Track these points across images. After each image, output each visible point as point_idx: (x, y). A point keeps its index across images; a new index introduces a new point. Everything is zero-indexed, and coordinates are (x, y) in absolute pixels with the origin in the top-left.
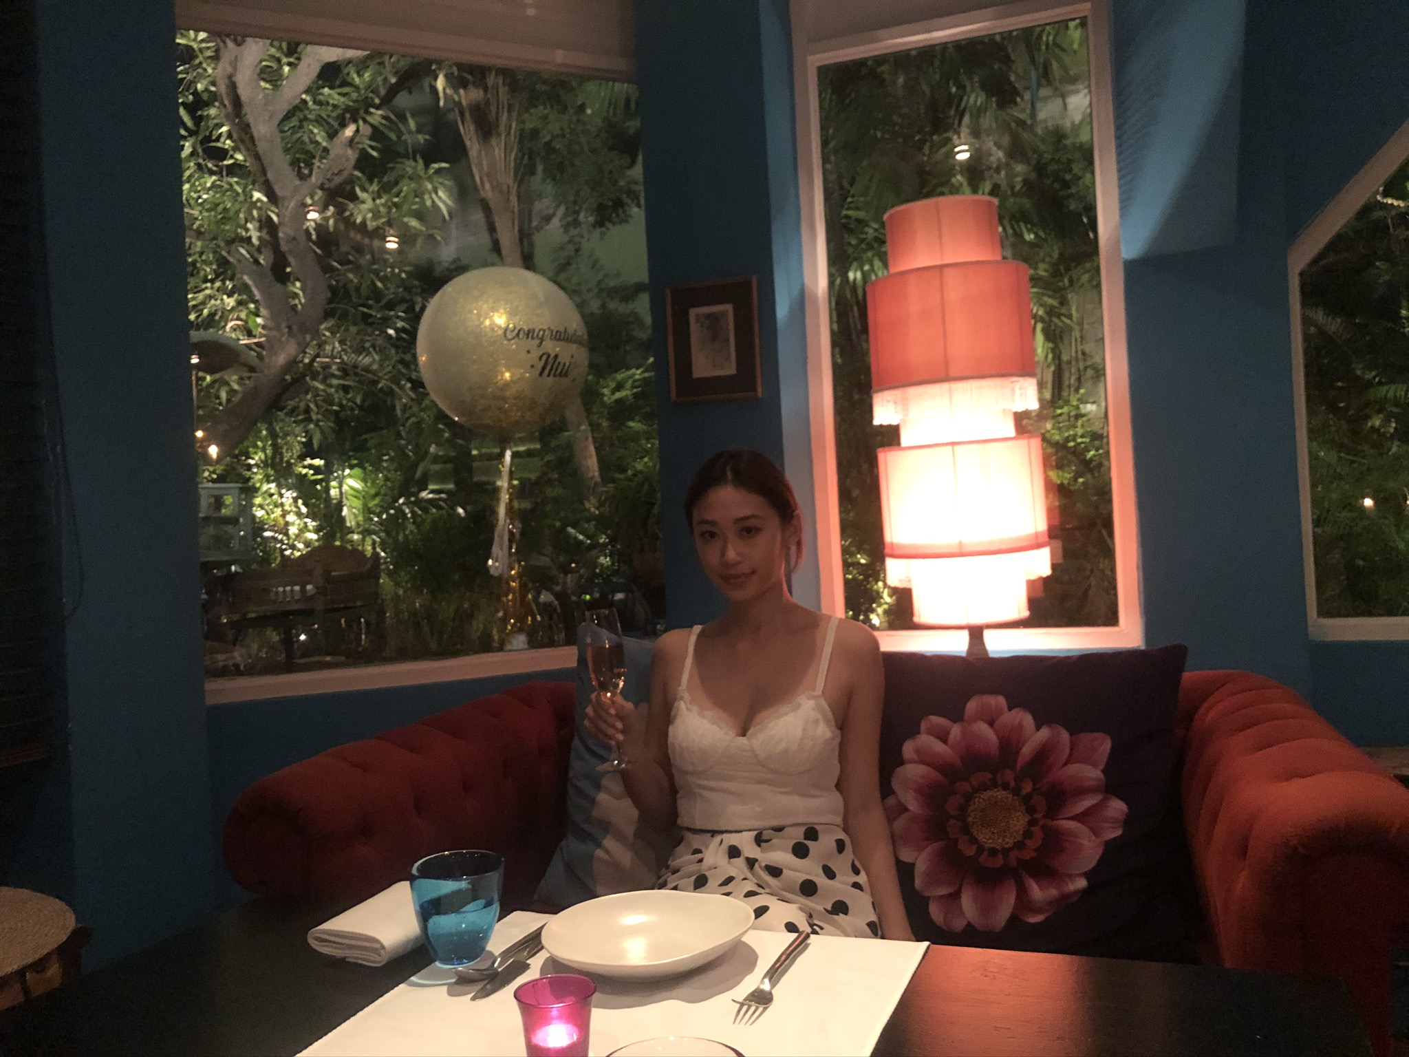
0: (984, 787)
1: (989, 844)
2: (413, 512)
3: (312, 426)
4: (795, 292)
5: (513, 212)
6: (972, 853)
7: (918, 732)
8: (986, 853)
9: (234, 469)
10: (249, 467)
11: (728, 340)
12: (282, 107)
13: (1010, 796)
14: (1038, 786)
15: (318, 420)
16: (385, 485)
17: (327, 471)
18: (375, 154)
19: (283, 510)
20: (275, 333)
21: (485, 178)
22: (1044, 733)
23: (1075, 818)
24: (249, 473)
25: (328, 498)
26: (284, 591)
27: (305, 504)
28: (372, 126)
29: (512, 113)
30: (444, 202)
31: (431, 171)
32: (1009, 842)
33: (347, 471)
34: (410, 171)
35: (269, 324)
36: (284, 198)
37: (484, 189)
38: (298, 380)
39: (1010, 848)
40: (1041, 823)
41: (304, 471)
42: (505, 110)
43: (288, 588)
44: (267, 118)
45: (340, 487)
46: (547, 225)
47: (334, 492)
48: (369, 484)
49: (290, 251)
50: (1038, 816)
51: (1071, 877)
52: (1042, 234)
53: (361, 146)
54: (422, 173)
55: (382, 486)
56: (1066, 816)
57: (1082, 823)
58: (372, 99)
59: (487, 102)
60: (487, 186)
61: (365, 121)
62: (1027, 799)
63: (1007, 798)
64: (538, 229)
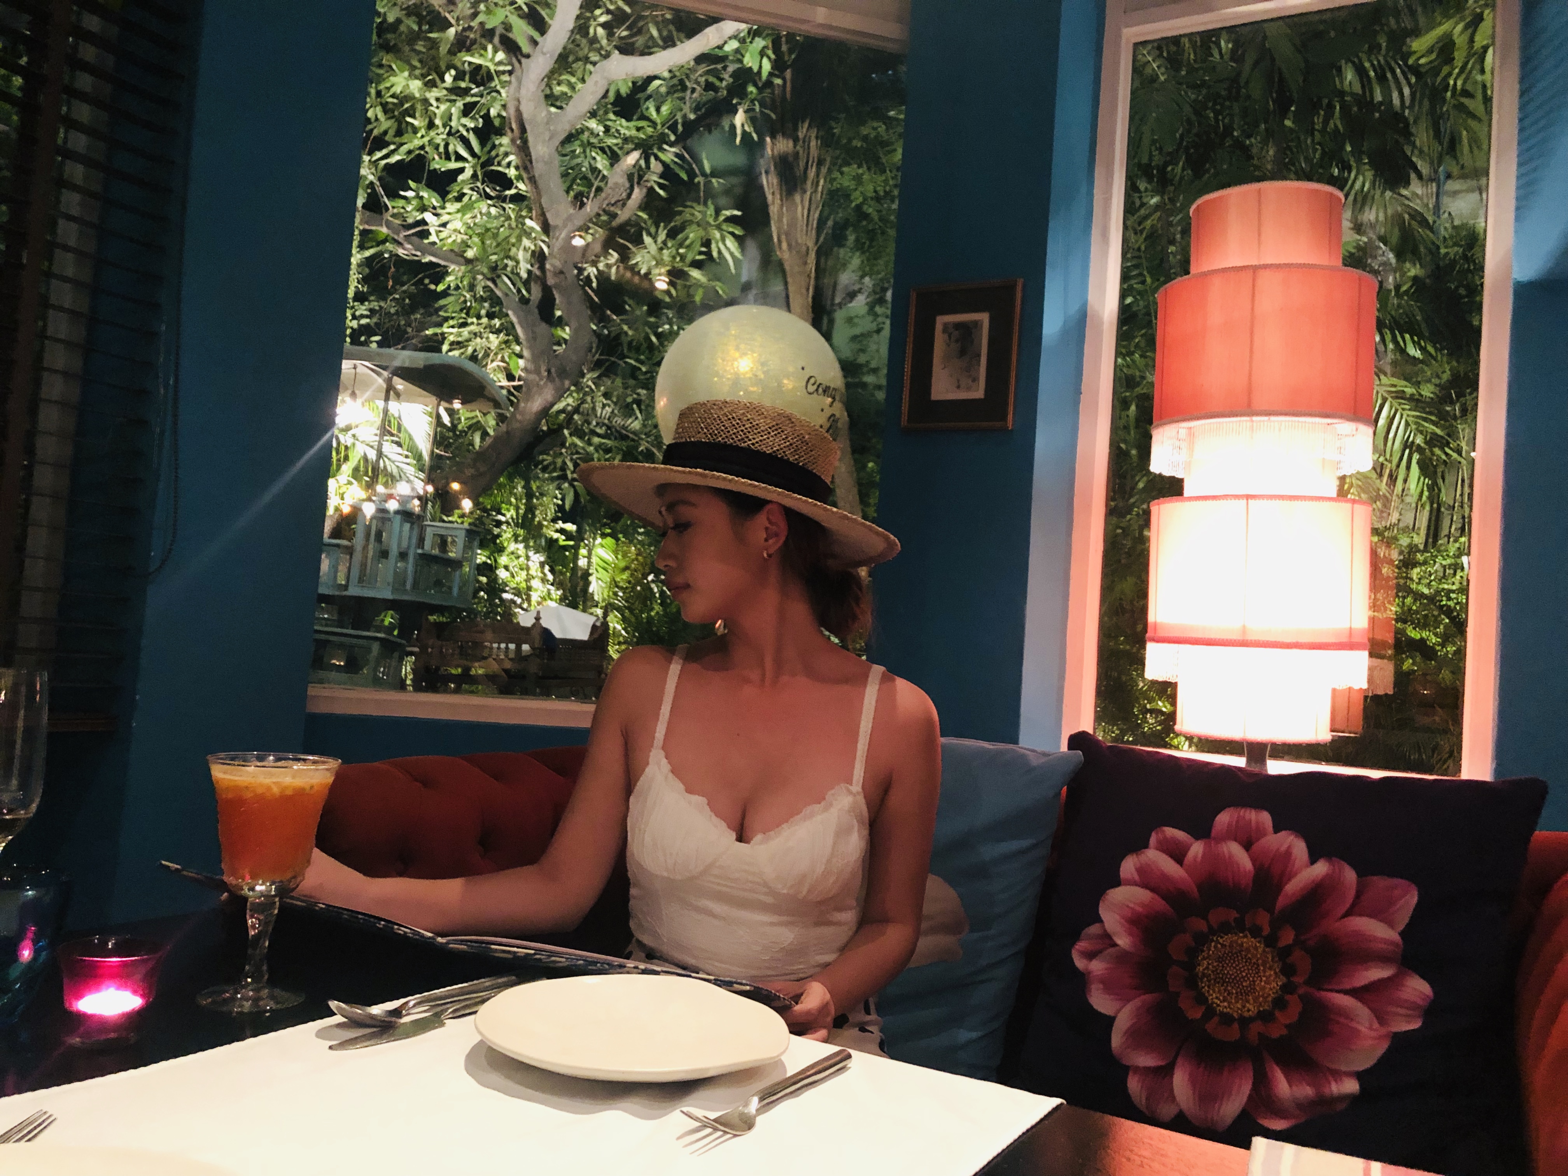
0: (1225, 928)
1: (1223, 1007)
2: (662, 593)
3: (566, 485)
4: (1074, 309)
5: (809, 276)
6: (1198, 1015)
7: (1146, 846)
8: (1216, 1019)
9: (483, 523)
10: (499, 524)
11: (979, 355)
12: (563, 129)
13: (1261, 947)
14: (1303, 938)
15: (574, 480)
16: (637, 559)
17: (578, 537)
18: (661, 192)
19: (528, 574)
20: (532, 377)
21: (783, 237)
22: (1321, 868)
23: (1354, 993)
24: (498, 530)
25: (576, 567)
26: (499, 648)
27: (552, 571)
28: (663, 163)
29: (822, 168)
30: (732, 254)
31: (722, 218)
32: (1252, 1009)
33: (599, 540)
34: (699, 216)
35: (531, 366)
36: (556, 227)
37: (780, 248)
38: (555, 432)
39: (1250, 1017)
40: (1301, 991)
41: (556, 535)
42: (815, 164)
43: (503, 646)
44: (547, 139)
45: (589, 557)
46: (851, 302)
47: (582, 563)
48: (620, 557)
49: (557, 286)
50: (1297, 979)
51: (1338, 1075)
52: (1430, 349)
53: (649, 185)
54: (711, 221)
55: (633, 560)
56: (1341, 987)
57: (1360, 1000)
58: (668, 136)
59: (796, 155)
60: (784, 245)
61: (657, 158)
62: (1284, 954)
63: (1256, 948)
64: (840, 305)
